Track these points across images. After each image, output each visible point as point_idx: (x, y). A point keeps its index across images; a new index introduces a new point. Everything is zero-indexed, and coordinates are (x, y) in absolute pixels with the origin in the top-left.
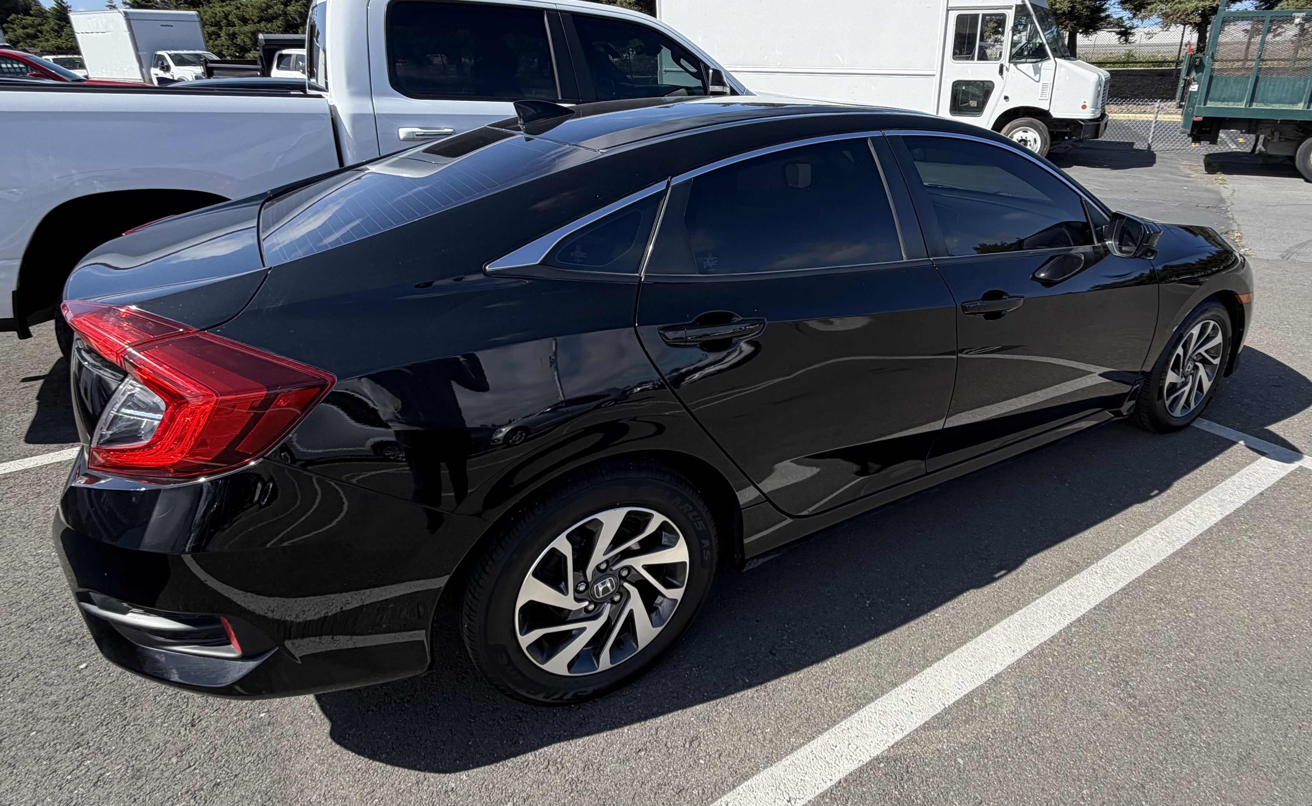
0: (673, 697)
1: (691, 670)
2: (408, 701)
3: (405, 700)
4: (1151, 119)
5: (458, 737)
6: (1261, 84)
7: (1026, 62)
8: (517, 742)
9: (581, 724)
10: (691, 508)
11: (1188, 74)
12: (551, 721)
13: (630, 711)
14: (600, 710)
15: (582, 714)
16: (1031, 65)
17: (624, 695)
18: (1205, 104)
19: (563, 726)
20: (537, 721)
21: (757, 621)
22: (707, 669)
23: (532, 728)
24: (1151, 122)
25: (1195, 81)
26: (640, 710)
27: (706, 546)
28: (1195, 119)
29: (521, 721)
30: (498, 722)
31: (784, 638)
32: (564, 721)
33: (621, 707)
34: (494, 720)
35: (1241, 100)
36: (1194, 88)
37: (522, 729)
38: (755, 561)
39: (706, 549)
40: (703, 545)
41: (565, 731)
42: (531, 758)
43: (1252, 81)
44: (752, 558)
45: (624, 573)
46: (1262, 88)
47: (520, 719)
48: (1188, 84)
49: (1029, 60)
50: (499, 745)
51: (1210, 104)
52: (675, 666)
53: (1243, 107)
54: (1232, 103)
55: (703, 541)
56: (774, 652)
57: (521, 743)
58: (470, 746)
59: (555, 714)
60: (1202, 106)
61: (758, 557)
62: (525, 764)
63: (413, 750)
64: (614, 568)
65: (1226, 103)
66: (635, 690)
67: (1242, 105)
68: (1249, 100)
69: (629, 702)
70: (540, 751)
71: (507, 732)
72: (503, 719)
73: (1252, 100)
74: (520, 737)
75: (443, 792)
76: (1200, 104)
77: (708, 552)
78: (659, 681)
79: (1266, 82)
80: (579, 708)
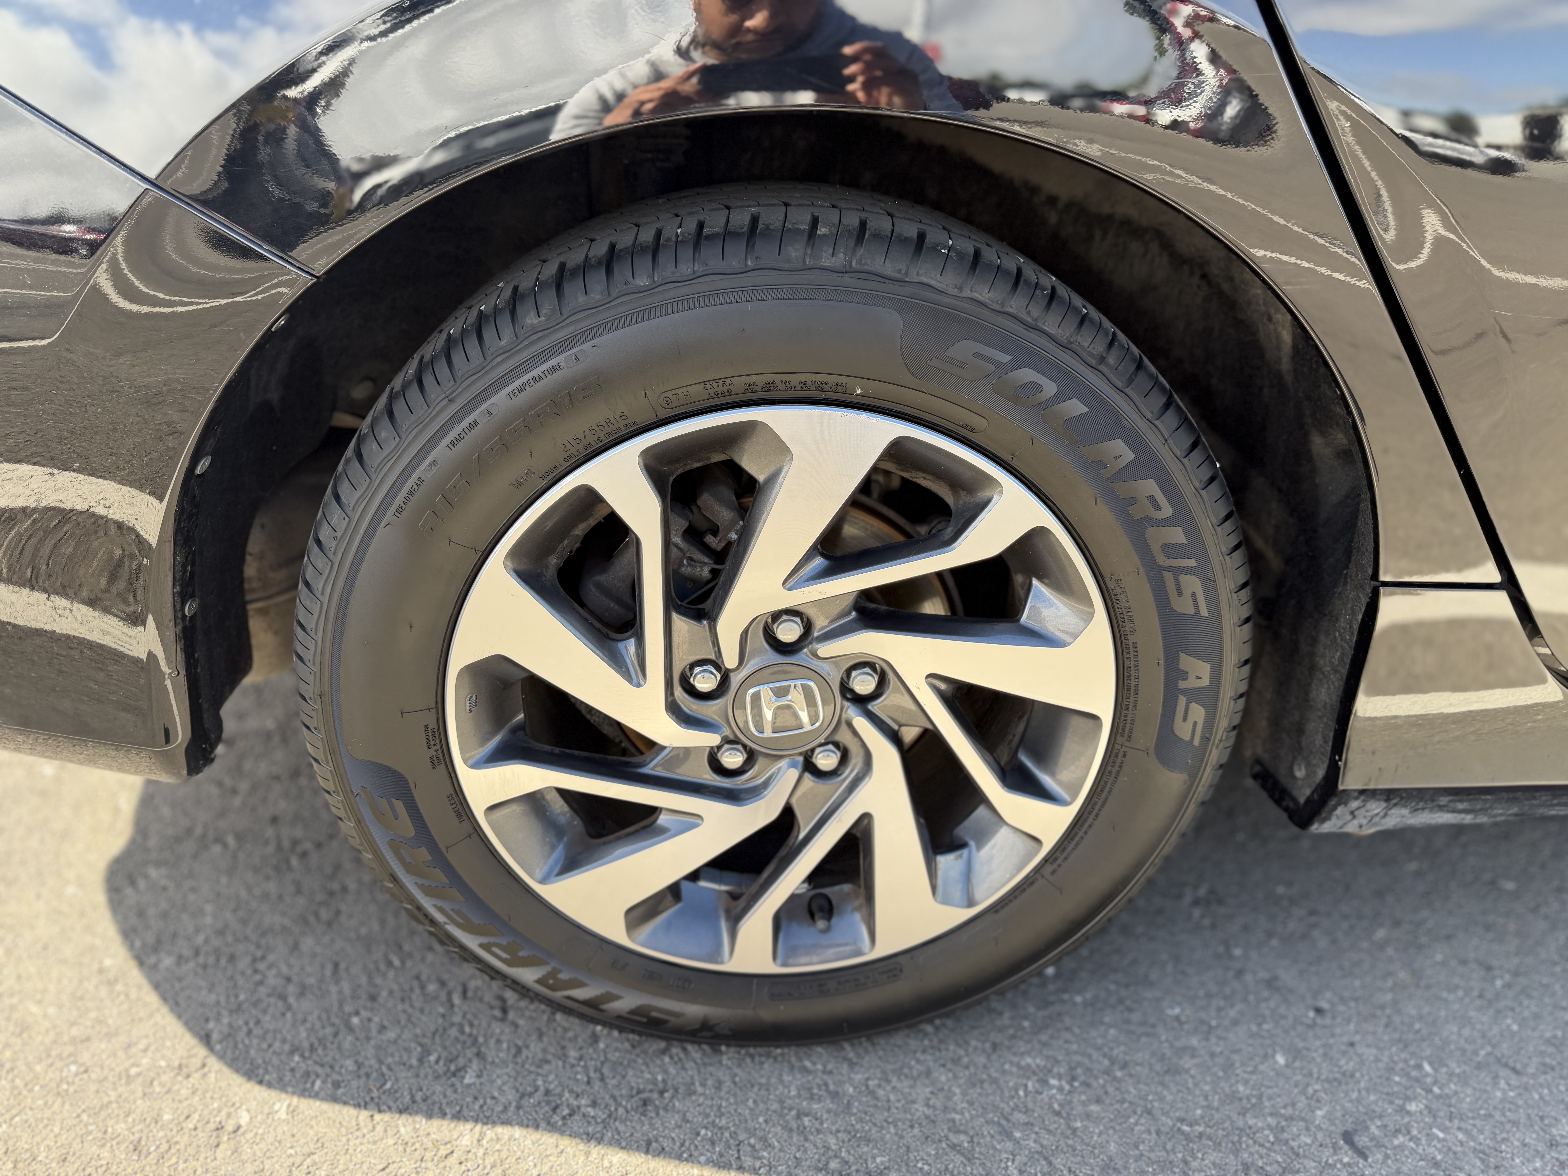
0: (953, 1147)
1: (1044, 1082)
2: (304, 855)
3: (299, 849)
5: (340, 992)
8: (458, 1073)
9: (645, 1103)
10: (1167, 511)
12: (573, 1054)
13: (802, 1131)
14: (719, 1085)
15: (666, 1072)
17: (805, 1070)
19: (597, 1085)
20: (541, 1035)
21: (1319, 1011)
22: (1098, 1101)
23: (519, 1050)
26: (832, 1141)
27: (1191, 683)
29: (503, 1020)
30: (449, 994)
31: (1412, 1107)
32: (605, 1070)
33: (781, 1102)
34: (443, 984)
37: (492, 1043)
38: (1376, 807)
39: (1195, 695)
40: (1185, 676)
41: (594, 1104)
42: (466, 1141)
44: (1366, 794)
45: (863, 684)
47: (504, 1011)
50: (414, 1062)
52: (995, 1046)
55: (1186, 662)
56: (1362, 1140)
57: (467, 1081)
58: (350, 1029)
59: (595, 1039)
61: (1390, 796)
62: (443, 1151)
63: (231, 978)
64: (826, 649)
66: (845, 1067)
69: (812, 1097)
70: (499, 1129)
71: (453, 1032)
72: (465, 992)
74: (475, 1065)
75: (212, 1126)
77: (1198, 713)
78: (928, 1073)
80: (664, 1052)
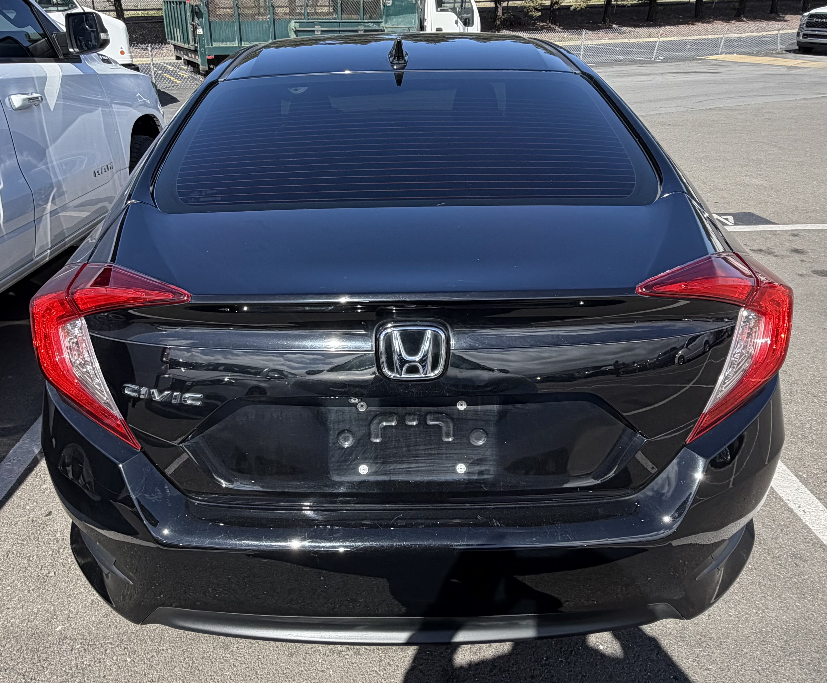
4: (148, 62)
6: (243, 27)
7: (58, 11)
11: (193, 20)
16: (61, 13)
18: (212, 45)
24: (150, 64)
25: (199, 26)
28: (208, 57)
35: (234, 40)
36: (200, 31)
43: (236, 24)
46: (244, 31)
48: (195, 29)
49: (60, 8)
51: (215, 45)
53: (237, 45)
54: (228, 43)
60: (210, 46)
65: (225, 43)
67: (236, 44)
68: (239, 40)
73: (241, 40)
76: (208, 45)
79: (245, 25)
